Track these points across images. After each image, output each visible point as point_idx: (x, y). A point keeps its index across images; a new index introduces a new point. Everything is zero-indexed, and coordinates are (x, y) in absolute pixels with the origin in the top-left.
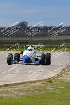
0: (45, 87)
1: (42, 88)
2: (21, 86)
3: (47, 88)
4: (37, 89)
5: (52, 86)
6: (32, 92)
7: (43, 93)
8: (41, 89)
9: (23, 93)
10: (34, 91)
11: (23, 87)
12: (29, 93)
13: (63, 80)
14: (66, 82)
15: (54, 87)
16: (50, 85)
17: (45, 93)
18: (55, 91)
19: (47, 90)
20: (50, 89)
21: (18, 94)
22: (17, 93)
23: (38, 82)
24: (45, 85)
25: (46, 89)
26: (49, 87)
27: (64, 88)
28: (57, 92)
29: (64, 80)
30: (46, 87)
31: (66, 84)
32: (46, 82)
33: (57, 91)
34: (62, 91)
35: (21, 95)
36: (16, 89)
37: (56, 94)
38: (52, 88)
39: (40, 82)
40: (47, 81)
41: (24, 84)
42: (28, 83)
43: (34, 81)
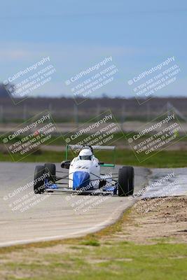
0: (80, 258)
1: (72, 260)
2: (16, 253)
3: (85, 262)
4: (60, 264)
5: (100, 256)
6: (48, 270)
7: (77, 273)
8: (71, 262)
9: (24, 273)
10: (51, 267)
11: (24, 257)
12: (40, 272)
13: (126, 240)
14: (137, 244)
15: (104, 259)
16: (94, 253)
17: (83, 274)
18: (107, 270)
19: (87, 264)
20: (95, 265)
21: (9, 276)
22: (7, 272)
23: (60, 245)
24: (81, 251)
25: (83, 264)
26: (93, 259)
27: (131, 260)
28: (114, 272)
29: (129, 240)
30: (83, 258)
31: (136, 250)
32: (83, 244)
33: (113, 269)
34: (127, 269)
35: (17, 277)
36: (5, 261)
37: (112, 277)
38: (101, 261)
39: (65, 243)
40: (84, 241)
41: (23, 248)
42: (36, 247)
43: (52, 241)
